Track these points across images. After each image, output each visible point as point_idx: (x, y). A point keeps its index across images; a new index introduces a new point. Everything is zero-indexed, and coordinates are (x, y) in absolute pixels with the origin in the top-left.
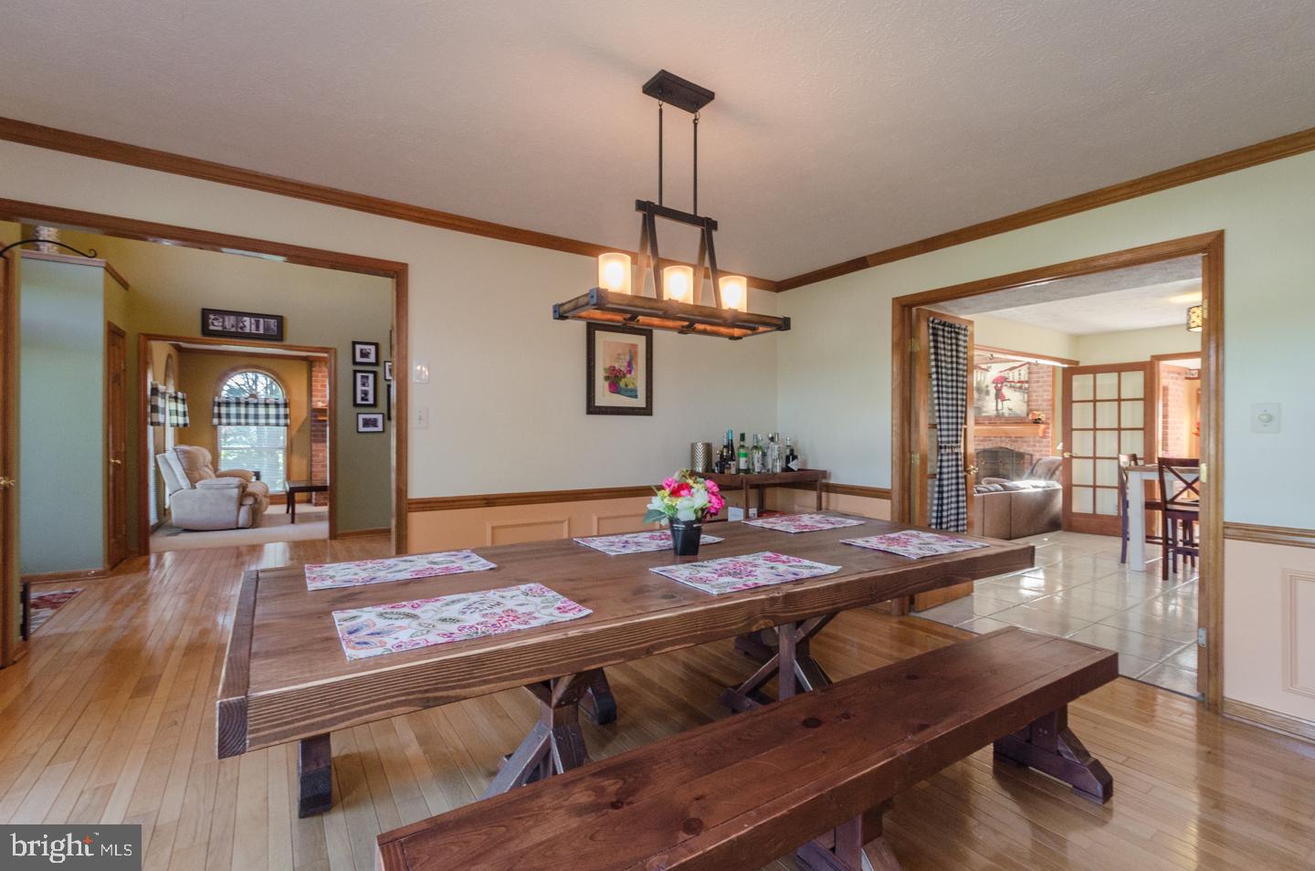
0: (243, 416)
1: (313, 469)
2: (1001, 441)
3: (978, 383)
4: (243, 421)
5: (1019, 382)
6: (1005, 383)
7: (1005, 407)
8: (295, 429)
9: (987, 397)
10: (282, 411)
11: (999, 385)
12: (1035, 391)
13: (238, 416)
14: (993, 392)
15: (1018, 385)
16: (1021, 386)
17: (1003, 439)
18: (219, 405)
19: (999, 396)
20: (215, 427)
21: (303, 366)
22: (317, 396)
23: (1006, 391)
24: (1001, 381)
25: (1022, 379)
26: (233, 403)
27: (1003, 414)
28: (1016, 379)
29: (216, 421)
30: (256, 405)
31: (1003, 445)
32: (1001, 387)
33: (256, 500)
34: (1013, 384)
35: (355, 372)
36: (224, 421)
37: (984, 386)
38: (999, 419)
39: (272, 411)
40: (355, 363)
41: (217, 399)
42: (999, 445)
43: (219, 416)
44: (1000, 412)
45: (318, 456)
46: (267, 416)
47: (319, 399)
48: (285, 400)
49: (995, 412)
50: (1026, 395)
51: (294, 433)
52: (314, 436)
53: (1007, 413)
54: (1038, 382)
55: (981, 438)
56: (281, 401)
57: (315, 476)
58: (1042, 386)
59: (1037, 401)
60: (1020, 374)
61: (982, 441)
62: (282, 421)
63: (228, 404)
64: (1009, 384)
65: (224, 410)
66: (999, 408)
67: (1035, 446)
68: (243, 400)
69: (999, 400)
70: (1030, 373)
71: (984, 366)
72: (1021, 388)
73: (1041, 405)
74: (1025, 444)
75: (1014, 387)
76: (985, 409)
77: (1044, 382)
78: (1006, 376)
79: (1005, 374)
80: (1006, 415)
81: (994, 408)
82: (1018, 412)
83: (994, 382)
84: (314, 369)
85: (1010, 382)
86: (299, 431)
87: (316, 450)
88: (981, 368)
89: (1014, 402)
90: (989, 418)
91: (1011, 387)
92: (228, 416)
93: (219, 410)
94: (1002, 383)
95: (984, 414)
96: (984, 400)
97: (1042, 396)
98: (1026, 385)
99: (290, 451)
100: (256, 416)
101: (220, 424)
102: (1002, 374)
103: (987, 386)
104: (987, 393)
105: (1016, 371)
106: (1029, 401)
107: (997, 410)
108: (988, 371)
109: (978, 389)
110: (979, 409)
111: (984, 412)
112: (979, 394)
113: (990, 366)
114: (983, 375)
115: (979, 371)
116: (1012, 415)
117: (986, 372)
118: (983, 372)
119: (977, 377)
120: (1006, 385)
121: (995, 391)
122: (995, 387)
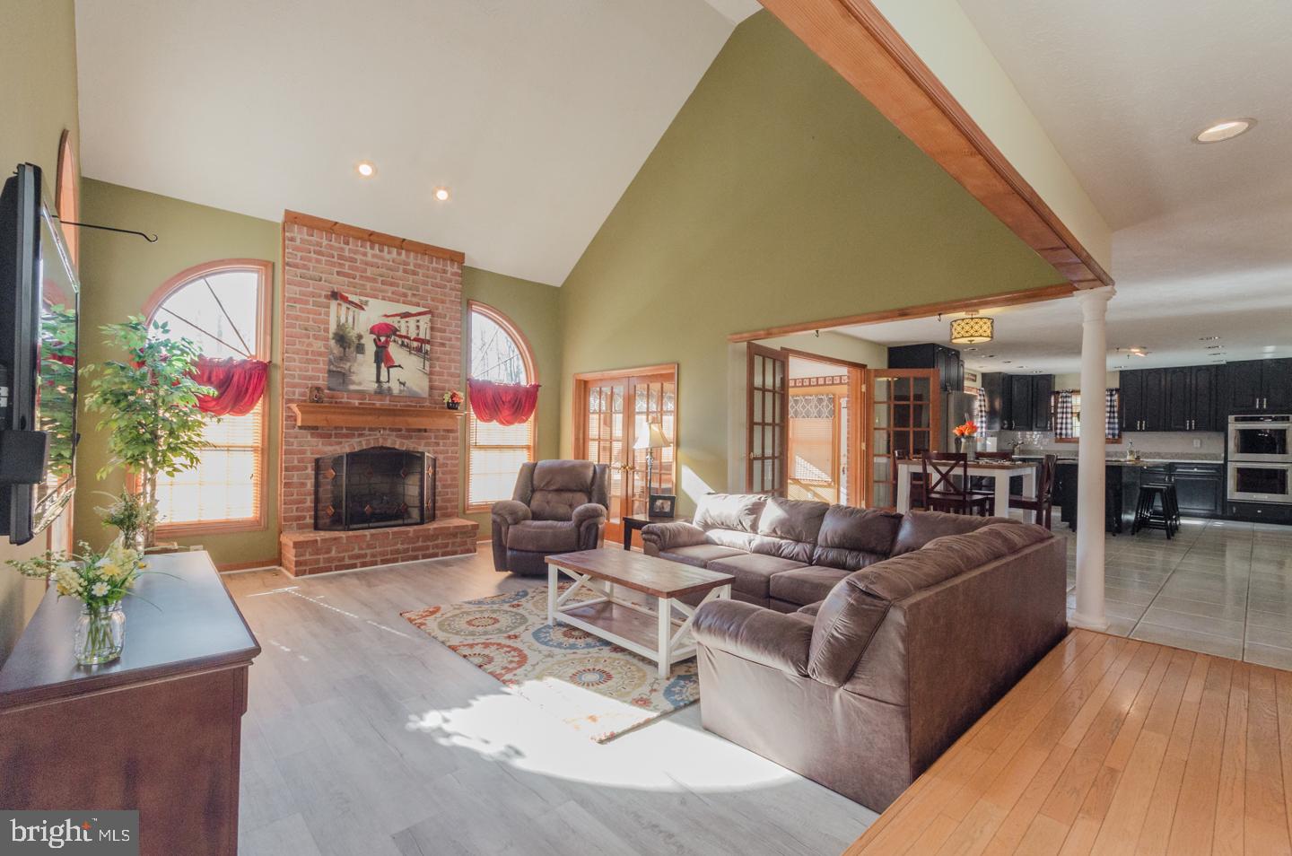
3: (339, 326)
5: (415, 340)
6: (393, 338)
7: (394, 381)
9: (359, 356)
11: (383, 339)
12: (438, 359)
14: (371, 348)
15: (415, 344)
16: (419, 347)
17: (387, 432)
19: (382, 357)
23: (394, 350)
24: (384, 332)
25: (422, 336)
27: (389, 389)
28: (413, 335)
31: (389, 444)
32: (387, 342)
34: (406, 341)
37: (353, 334)
38: (381, 397)
42: (378, 443)
44: (385, 386)
49: (374, 385)
50: (427, 363)
53: (395, 388)
54: (443, 345)
58: (449, 354)
59: (441, 374)
60: (418, 327)
64: (399, 341)
66: (384, 377)
67: (438, 444)
69: (383, 365)
70: (432, 329)
71: (352, 298)
72: (419, 350)
73: (447, 381)
74: (423, 442)
75: (407, 346)
76: (354, 378)
77: (451, 347)
78: (395, 325)
79: (394, 322)
80: (396, 392)
81: (375, 380)
82: (416, 389)
83: (372, 331)
85: (401, 336)
88: (345, 299)
89: (408, 374)
90: (363, 395)
91: (403, 345)
94: (388, 336)
95: (352, 387)
96: (355, 359)
97: (450, 368)
98: (428, 347)
102: (389, 321)
103: (360, 337)
104: (360, 349)
105: (412, 321)
106: (431, 373)
107: (378, 381)
108: (363, 309)
109: (341, 339)
110: (344, 374)
111: (353, 383)
112: (345, 349)
113: (367, 302)
114: (351, 313)
115: (345, 306)
116: (404, 394)
117: (357, 310)
118: (352, 308)
119: (337, 314)
120: (395, 341)
121: (374, 348)
122: (375, 340)
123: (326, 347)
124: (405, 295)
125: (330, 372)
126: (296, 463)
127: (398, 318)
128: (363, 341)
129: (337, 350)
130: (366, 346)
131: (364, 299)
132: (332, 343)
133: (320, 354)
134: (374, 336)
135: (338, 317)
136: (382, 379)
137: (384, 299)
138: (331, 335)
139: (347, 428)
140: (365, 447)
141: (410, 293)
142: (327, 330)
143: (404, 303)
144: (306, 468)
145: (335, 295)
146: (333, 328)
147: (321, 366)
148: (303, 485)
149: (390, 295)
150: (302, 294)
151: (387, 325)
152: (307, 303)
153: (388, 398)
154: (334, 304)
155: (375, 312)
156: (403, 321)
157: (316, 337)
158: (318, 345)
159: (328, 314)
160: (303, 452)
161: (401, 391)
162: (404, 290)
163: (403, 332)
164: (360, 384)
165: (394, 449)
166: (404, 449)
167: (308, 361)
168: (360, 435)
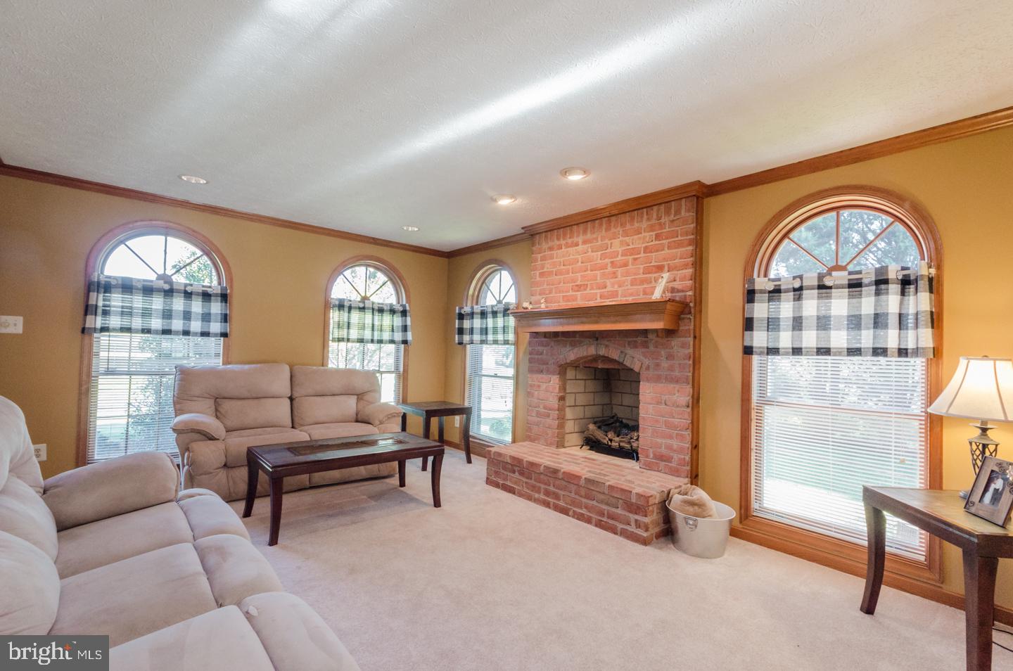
1: (528, 418)
22: (535, 294)
45: (533, 395)
47: (537, 298)
52: (532, 361)
84: (535, 248)
87: (532, 386)
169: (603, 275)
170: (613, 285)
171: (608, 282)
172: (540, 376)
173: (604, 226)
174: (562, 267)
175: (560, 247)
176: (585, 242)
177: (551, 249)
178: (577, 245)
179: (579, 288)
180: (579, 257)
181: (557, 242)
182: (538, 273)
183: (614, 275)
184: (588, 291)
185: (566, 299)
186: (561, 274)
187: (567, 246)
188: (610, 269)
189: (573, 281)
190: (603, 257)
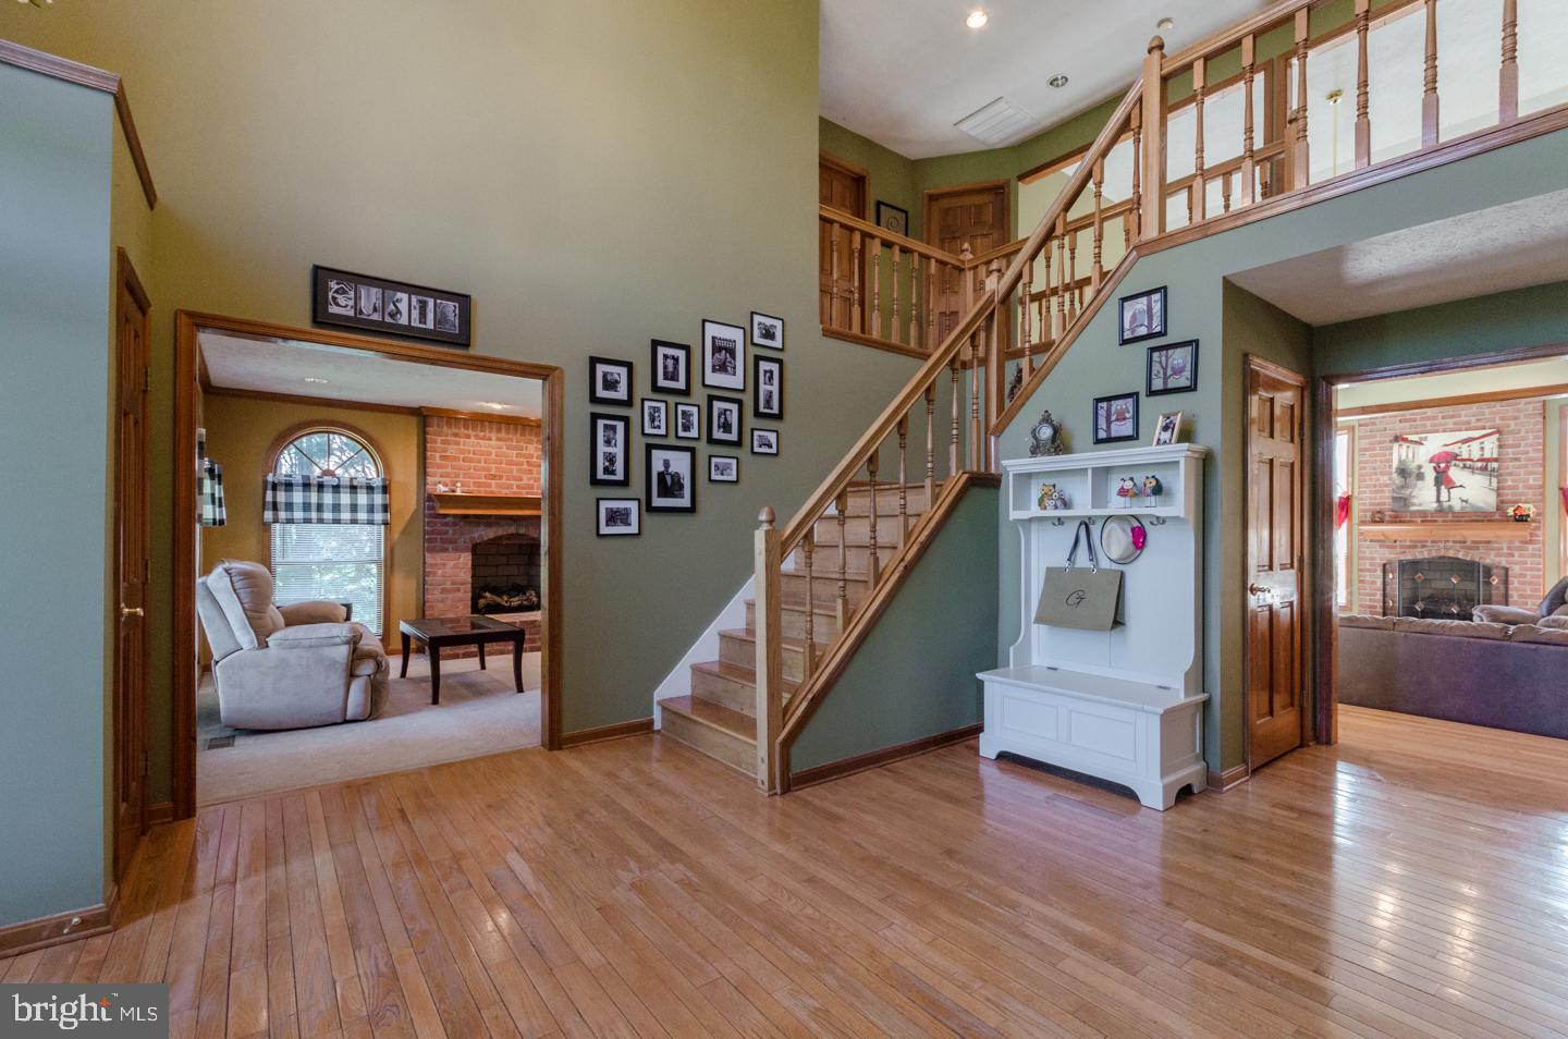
0: (314, 507)
1: (428, 597)
2: (1446, 548)
3: (1401, 462)
4: (314, 515)
5: (1481, 460)
6: (1453, 462)
7: (1455, 499)
8: (398, 528)
9: (1419, 483)
10: (378, 499)
11: (1442, 465)
12: (1511, 474)
13: (306, 507)
14: (1430, 475)
15: (1480, 464)
16: (1484, 467)
17: (1451, 544)
18: (275, 487)
19: (1442, 479)
20: (266, 527)
21: (413, 423)
22: (435, 475)
23: (1455, 473)
24: (1445, 459)
25: (1486, 456)
26: (298, 485)
27: (1451, 507)
28: (1476, 456)
29: (268, 515)
30: (336, 488)
31: (1451, 554)
32: (1447, 467)
33: (379, 665)
34: (1468, 463)
35: (595, 417)
36: (282, 515)
37: (1413, 466)
38: (1443, 514)
39: (362, 499)
40: (594, 399)
41: (270, 478)
42: (1442, 553)
43: (275, 506)
44: (1446, 505)
45: (435, 574)
46: (354, 508)
47: (438, 479)
48: (384, 480)
49: (1436, 505)
50: (1494, 480)
51: (396, 536)
52: (430, 541)
53: (1457, 506)
54: (1515, 459)
55: (1408, 544)
56: (377, 482)
57: (432, 608)
58: (1523, 467)
59: (1513, 488)
60: (1482, 448)
61: (1410, 547)
62: (378, 517)
63: (289, 486)
64: (1461, 464)
65: (281, 496)
66: (1444, 498)
67: (1513, 555)
68: (314, 481)
69: (1443, 487)
70: (1501, 447)
71: (1411, 437)
72: (1484, 469)
73: (1520, 494)
74: (1492, 552)
75: (1470, 468)
76: (1415, 500)
77: (1526, 461)
78: (1457, 451)
79: (1455, 449)
81: (1435, 499)
82: (1481, 504)
83: (1431, 461)
84: (429, 429)
85: (1462, 460)
86: (404, 532)
87: (432, 565)
88: (1406, 440)
89: (1473, 490)
90: (1424, 514)
91: (1465, 467)
92: (289, 507)
93: (275, 496)
94: (1448, 462)
95: (1414, 508)
96: (1416, 486)
97: (1525, 482)
98: (1495, 465)
99: (389, 566)
100: (336, 508)
101: (276, 521)
102: (1449, 449)
103: (1420, 467)
104: (1420, 477)
105: (1475, 444)
106: (1500, 488)
107: (1438, 501)
108: (1422, 444)
109: (1403, 472)
110: (1405, 499)
111: (1414, 505)
112: (1405, 478)
113: (1426, 438)
114: (1411, 450)
115: (1405, 445)
116: (1467, 510)
117: (1416, 446)
118: (1412, 446)
119: (1399, 453)
120: (1455, 465)
121: (1434, 474)
122: (1435, 468)
123: (1390, 479)
124: (1469, 423)
125: (1394, 499)
126: (1368, 566)
127: (1459, 444)
128: (1422, 470)
129: (1398, 480)
130: (1426, 475)
131: (1423, 435)
132: (1395, 475)
133: (1387, 486)
134: (1434, 465)
135: (1400, 456)
136: (1442, 499)
137: (1444, 431)
138: (1394, 470)
139: (1411, 541)
140: (1426, 556)
141: (1473, 419)
142: (1390, 467)
143: (1467, 430)
144: (1375, 570)
145: (1397, 439)
146: (1395, 464)
147: (1387, 494)
148: (1374, 582)
149: (1451, 426)
150: (1371, 444)
151: (1447, 453)
152: (1374, 449)
153: (1450, 515)
154: (1396, 446)
155: (1435, 443)
156: (1465, 447)
157: (1382, 473)
158: (1384, 479)
159: (1391, 455)
160: (1373, 559)
161: (1463, 508)
162: (1467, 419)
163: (1465, 456)
164: (1420, 505)
165: (1458, 559)
166: (1468, 559)
167: (1376, 492)
168: (1423, 546)
169: (519, 471)
170: (529, 479)
171: (525, 477)
172: (445, 554)
173: (519, 432)
174: (471, 455)
175: (468, 437)
176: (499, 439)
177: (456, 435)
178: (490, 439)
179: (494, 477)
180: (493, 451)
181: (463, 431)
182: (438, 455)
183: (530, 472)
184: (504, 481)
185: (479, 485)
186: (471, 461)
187: (477, 437)
188: (525, 467)
189: (485, 469)
190: (517, 456)
